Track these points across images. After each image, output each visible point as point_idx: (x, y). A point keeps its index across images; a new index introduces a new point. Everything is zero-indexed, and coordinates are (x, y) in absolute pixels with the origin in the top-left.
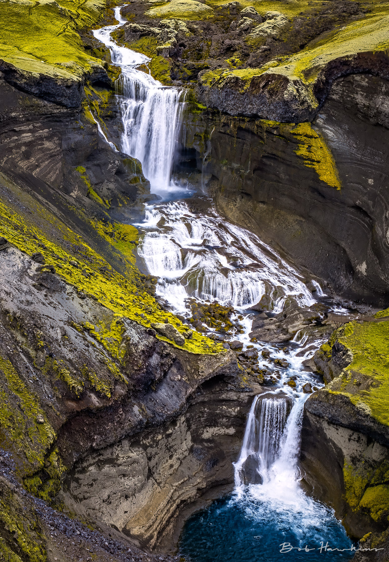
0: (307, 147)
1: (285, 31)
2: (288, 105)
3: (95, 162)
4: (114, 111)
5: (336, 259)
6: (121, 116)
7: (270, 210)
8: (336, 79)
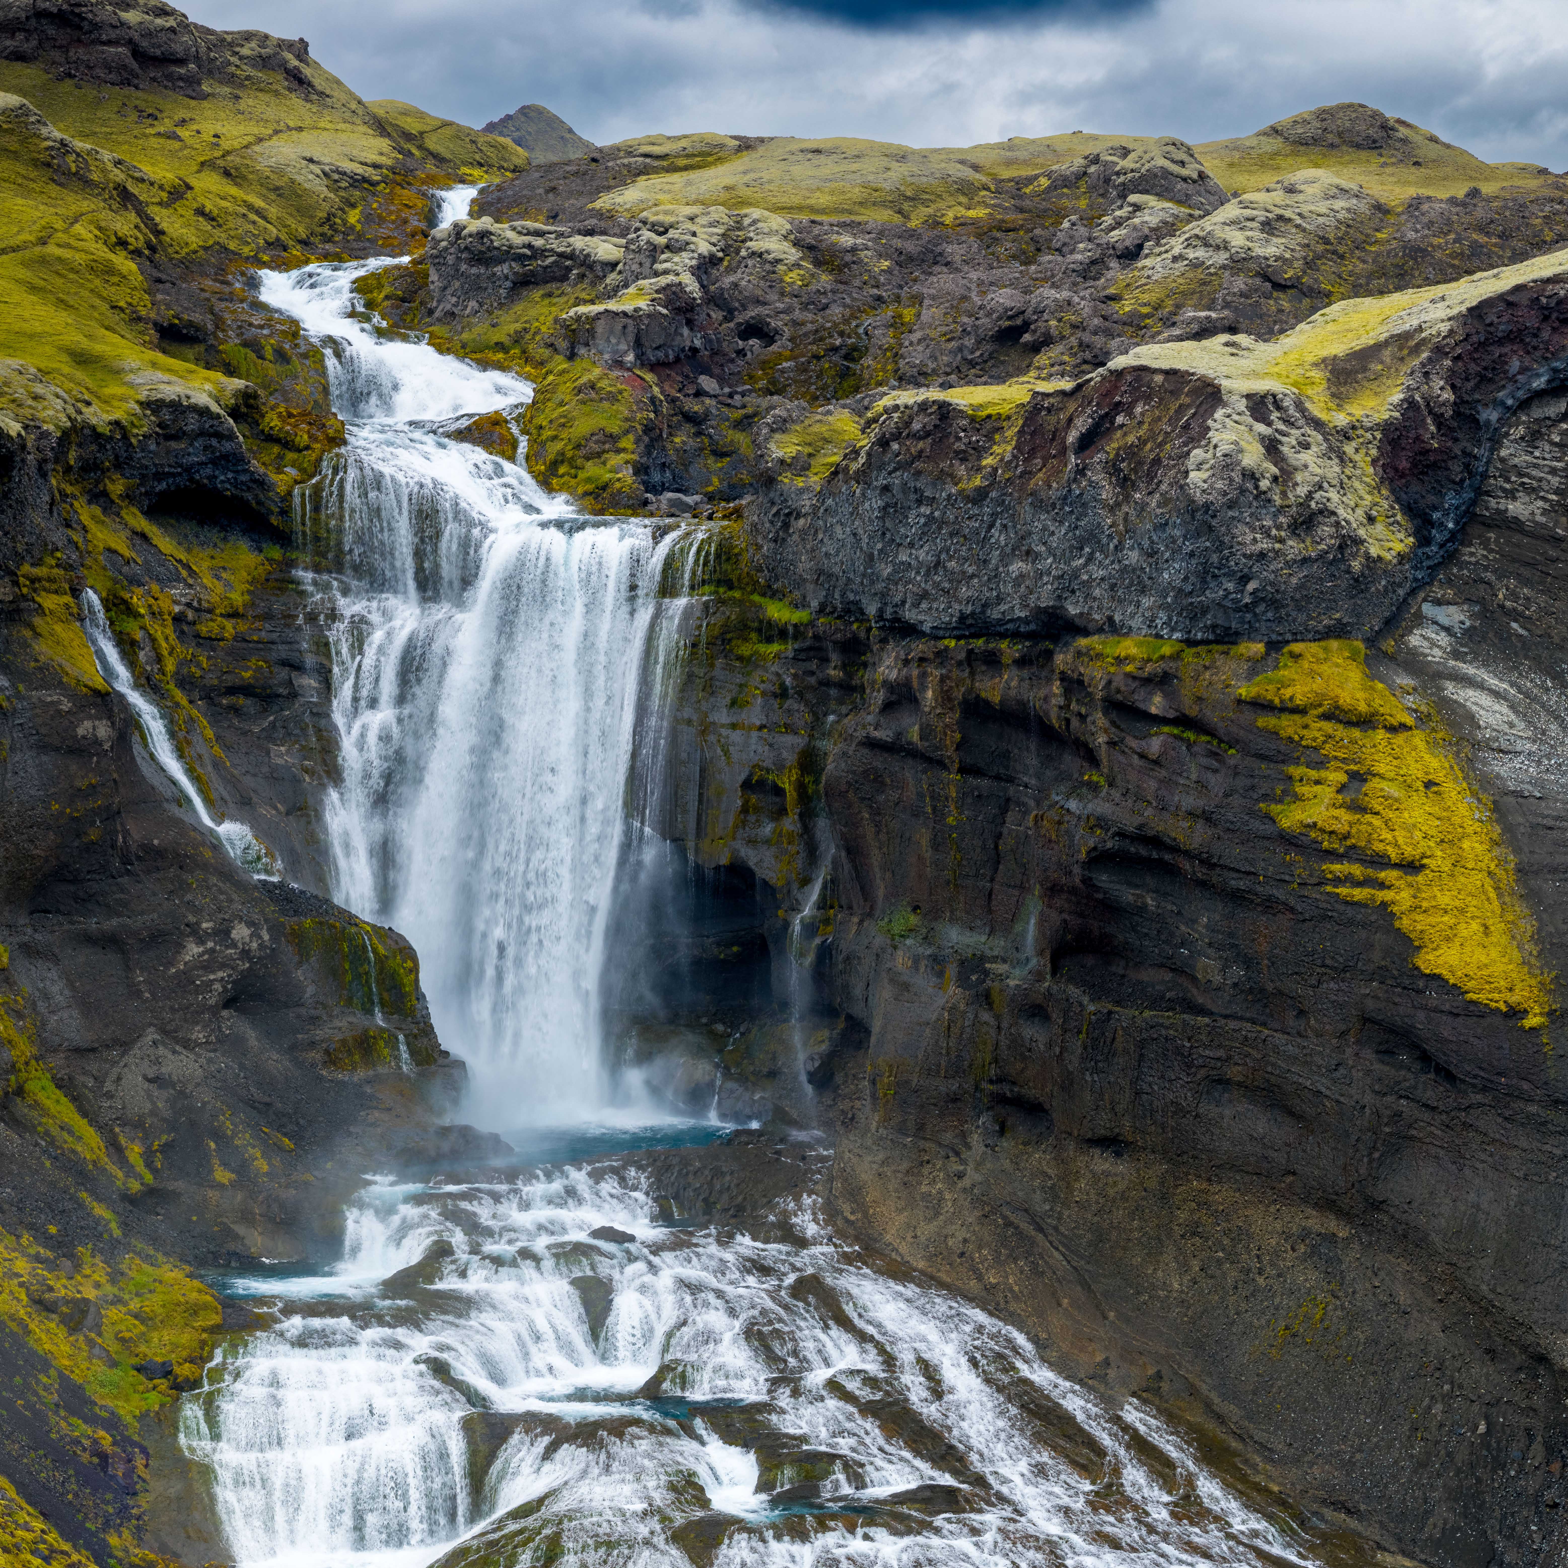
0: (1342, 778)
1: (1341, 249)
2: (1211, 528)
3: (93, 924)
4: (285, 663)
5: (1538, 1448)
6: (327, 687)
7: (1153, 1184)
8: (1524, 405)
